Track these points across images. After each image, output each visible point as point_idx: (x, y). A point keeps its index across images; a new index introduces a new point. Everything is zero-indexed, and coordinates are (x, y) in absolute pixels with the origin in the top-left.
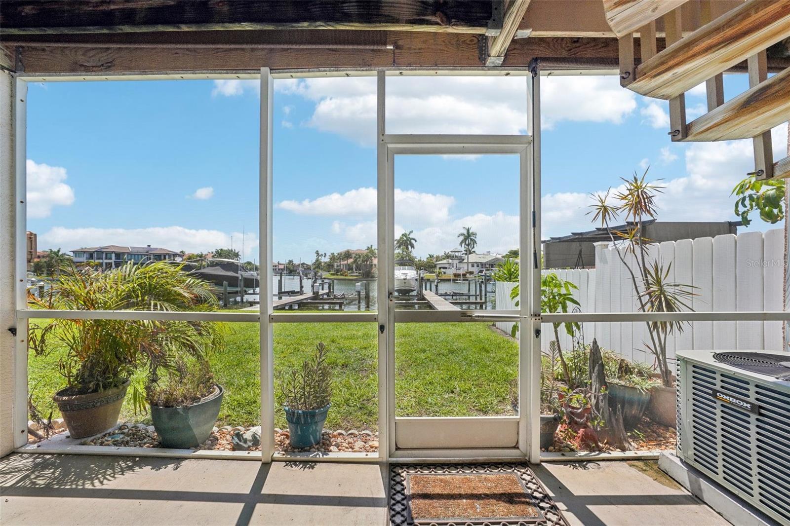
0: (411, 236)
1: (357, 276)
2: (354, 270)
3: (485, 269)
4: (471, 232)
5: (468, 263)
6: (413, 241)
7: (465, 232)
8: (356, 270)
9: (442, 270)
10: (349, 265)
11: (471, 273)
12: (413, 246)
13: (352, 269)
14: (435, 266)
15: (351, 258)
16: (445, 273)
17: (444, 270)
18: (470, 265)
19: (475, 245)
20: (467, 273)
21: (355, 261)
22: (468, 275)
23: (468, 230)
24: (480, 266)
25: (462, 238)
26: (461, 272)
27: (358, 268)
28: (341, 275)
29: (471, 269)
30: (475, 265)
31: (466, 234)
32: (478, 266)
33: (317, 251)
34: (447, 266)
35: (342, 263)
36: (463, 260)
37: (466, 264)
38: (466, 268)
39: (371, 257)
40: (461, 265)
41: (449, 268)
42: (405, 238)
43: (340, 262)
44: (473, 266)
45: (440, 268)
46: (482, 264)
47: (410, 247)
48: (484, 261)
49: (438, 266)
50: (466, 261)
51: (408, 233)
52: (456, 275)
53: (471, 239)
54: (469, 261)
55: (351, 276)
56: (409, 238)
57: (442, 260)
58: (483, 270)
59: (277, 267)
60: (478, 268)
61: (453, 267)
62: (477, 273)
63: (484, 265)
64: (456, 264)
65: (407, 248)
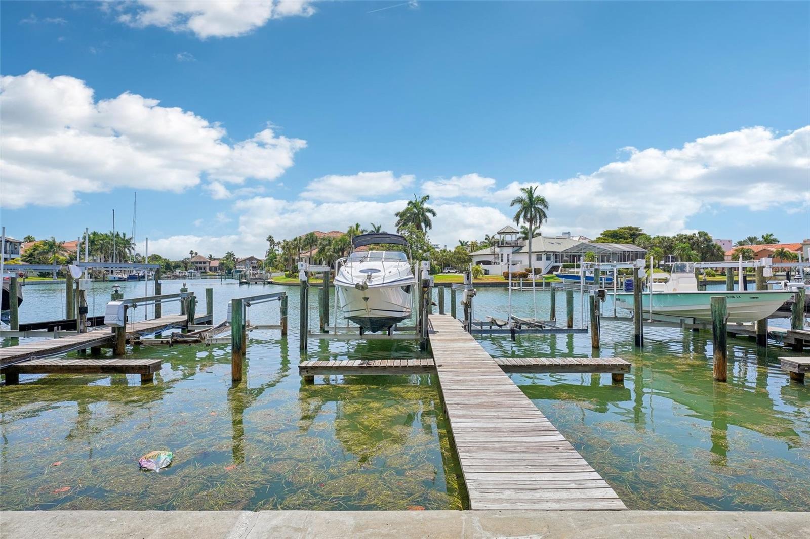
0: (426, 206)
3: (561, 265)
4: (535, 195)
5: (530, 253)
6: (429, 215)
7: (524, 196)
9: (483, 267)
10: (313, 258)
11: (537, 271)
12: (428, 224)
14: (470, 259)
16: (487, 273)
17: (486, 267)
18: (534, 257)
19: (544, 220)
20: (530, 271)
22: (531, 275)
23: (530, 193)
24: (552, 258)
25: (518, 207)
26: (519, 269)
29: (536, 264)
30: (544, 257)
31: (527, 200)
32: (548, 259)
33: (270, 237)
34: (491, 259)
36: (522, 247)
37: (527, 256)
38: (526, 262)
40: (518, 258)
41: (495, 263)
42: (413, 208)
43: (299, 252)
44: (539, 259)
45: (478, 263)
46: (556, 255)
47: (423, 225)
48: (560, 249)
49: (475, 260)
50: (525, 250)
51: (419, 200)
52: (508, 276)
53: (535, 207)
54: (533, 250)
56: (422, 208)
57: (481, 249)
58: (559, 267)
59: (207, 265)
60: (549, 262)
61: (502, 261)
62: (548, 273)
63: (559, 257)
64: (508, 255)
65: (419, 227)
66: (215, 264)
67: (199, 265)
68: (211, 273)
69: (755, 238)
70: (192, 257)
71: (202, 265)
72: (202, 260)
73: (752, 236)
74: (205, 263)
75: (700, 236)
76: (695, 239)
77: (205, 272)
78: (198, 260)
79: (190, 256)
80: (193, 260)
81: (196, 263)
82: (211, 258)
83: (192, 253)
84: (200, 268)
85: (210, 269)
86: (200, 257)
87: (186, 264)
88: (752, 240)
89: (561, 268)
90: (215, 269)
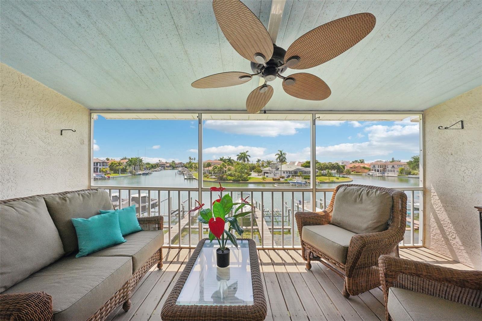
1: (214, 178)
2: (213, 174)
3: (291, 175)
4: (283, 153)
5: (281, 171)
6: (248, 157)
7: (279, 153)
8: (214, 174)
10: (209, 170)
11: (283, 178)
12: (248, 160)
13: (211, 173)
14: (262, 171)
15: (211, 167)
16: (267, 177)
17: (267, 175)
20: (281, 177)
21: (214, 169)
22: (281, 179)
23: (281, 152)
24: (288, 172)
25: (277, 156)
26: (277, 177)
29: (283, 175)
30: (286, 172)
32: (287, 173)
34: (269, 171)
36: (278, 168)
37: (280, 172)
38: (280, 174)
40: (277, 172)
41: (270, 173)
42: (243, 155)
44: (284, 173)
46: (289, 171)
47: (246, 160)
48: (291, 170)
50: (280, 169)
51: (245, 152)
52: (274, 179)
53: (283, 157)
54: (282, 170)
55: (211, 178)
56: (246, 155)
57: (266, 168)
58: (290, 176)
59: (165, 165)
60: (287, 174)
61: (272, 173)
62: (287, 177)
63: (291, 172)
64: (274, 171)
65: (245, 161)
66: (168, 165)
67: (162, 165)
68: (166, 168)
69: (357, 161)
70: (160, 162)
71: (163, 165)
72: (163, 164)
73: (356, 160)
74: (164, 165)
75: (336, 164)
76: (334, 165)
77: (164, 168)
78: (162, 164)
79: (159, 162)
80: (160, 163)
81: (161, 164)
82: (166, 163)
83: (159, 161)
84: (163, 167)
85: (166, 167)
86: (163, 162)
87: (158, 165)
88: (356, 161)
89: (291, 176)
90: (168, 167)
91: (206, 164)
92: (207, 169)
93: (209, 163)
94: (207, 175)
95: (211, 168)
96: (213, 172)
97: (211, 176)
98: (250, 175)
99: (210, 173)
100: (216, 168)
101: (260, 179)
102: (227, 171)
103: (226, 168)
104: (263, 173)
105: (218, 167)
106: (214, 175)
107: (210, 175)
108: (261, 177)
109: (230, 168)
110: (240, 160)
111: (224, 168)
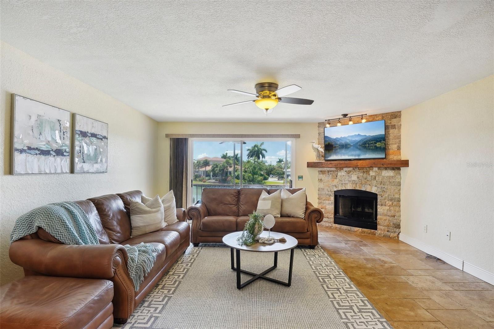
0: (262, 147)
1: (214, 183)
2: (211, 176)
6: (264, 152)
8: (213, 176)
10: (207, 172)
12: (263, 156)
13: (209, 176)
14: (284, 173)
15: (209, 166)
21: (213, 170)
27: (215, 175)
28: (200, 181)
35: (200, 169)
39: (227, 166)
42: (256, 148)
43: (199, 168)
47: (261, 156)
51: (259, 144)
55: (209, 182)
56: (261, 149)
65: (259, 158)
91: (202, 162)
92: (204, 169)
93: (206, 160)
94: (204, 179)
95: (209, 168)
96: (211, 174)
97: (209, 179)
98: (265, 179)
99: (207, 176)
100: (217, 166)
101: (281, 183)
102: (232, 173)
103: (231, 167)
104: (285, 176)
105: (219, 166)
106: (214, 179)
107: (207, 178)
108: (282, 181)
109: (237, 169)
110: (251, 157)
111: (228, 168)
